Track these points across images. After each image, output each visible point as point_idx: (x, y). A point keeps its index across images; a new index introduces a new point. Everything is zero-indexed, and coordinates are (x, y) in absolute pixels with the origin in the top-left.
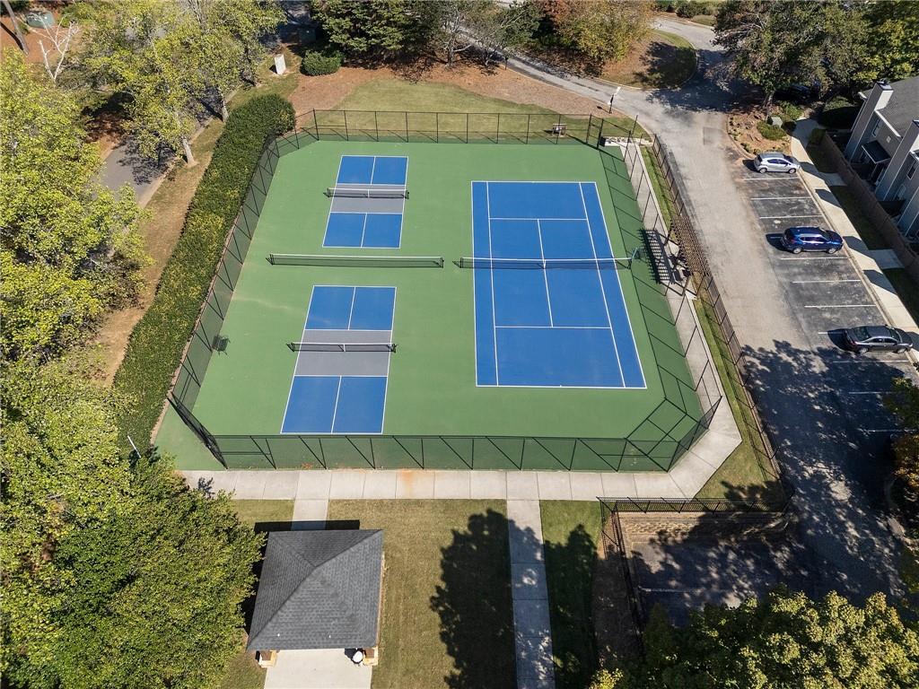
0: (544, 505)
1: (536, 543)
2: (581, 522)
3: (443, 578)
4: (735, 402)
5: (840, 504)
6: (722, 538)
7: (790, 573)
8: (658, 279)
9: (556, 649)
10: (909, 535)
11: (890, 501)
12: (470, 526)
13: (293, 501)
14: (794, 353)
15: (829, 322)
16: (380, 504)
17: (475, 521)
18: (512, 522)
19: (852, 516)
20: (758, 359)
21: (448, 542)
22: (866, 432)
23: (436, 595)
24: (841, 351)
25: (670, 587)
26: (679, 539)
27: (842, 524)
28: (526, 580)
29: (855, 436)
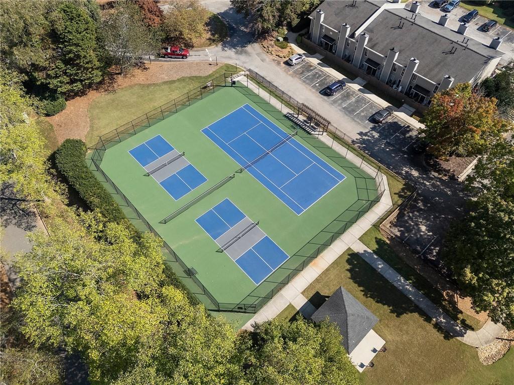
0: (361, 239)
1: (370, 253)
2: (375, 236)
3: (359, 286)
4: (373, 164)
5: (418, 177)
6: (404, 211)
7: (426, 208)
8: (310, 134)
9: (407, 279)
10: (440, 174)
11: (427, 167)
12: (349, 264)
13: (290, 304)
14: (366, 134)
15: (366, 117)
16: (317, 280)
17: (348, 261)
18: (358, 252)
19: (423, 179)
20: (359, 143)
21: (349, 275)
22: (405, 149)
23: (363, 293)
24: (376, 125)
25: (407, 237)
26: (395, 220)
27: (423, 183)
28: (380, 267)
29: (404, 153)
